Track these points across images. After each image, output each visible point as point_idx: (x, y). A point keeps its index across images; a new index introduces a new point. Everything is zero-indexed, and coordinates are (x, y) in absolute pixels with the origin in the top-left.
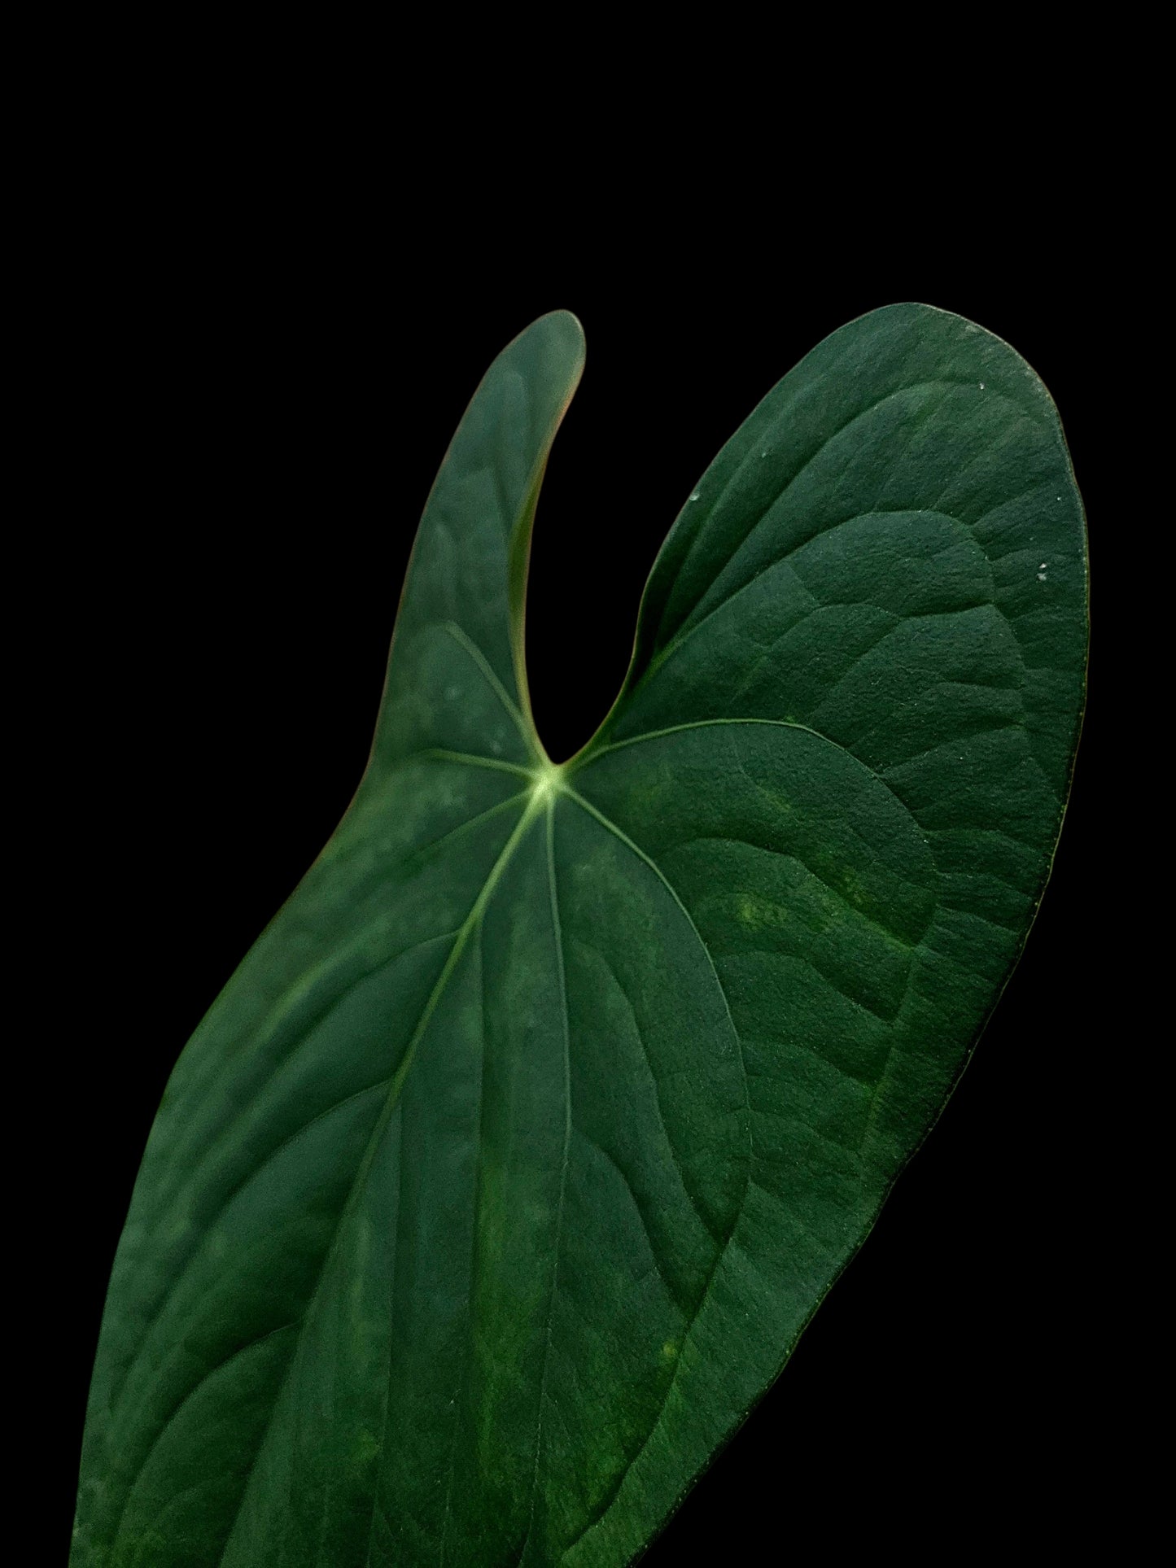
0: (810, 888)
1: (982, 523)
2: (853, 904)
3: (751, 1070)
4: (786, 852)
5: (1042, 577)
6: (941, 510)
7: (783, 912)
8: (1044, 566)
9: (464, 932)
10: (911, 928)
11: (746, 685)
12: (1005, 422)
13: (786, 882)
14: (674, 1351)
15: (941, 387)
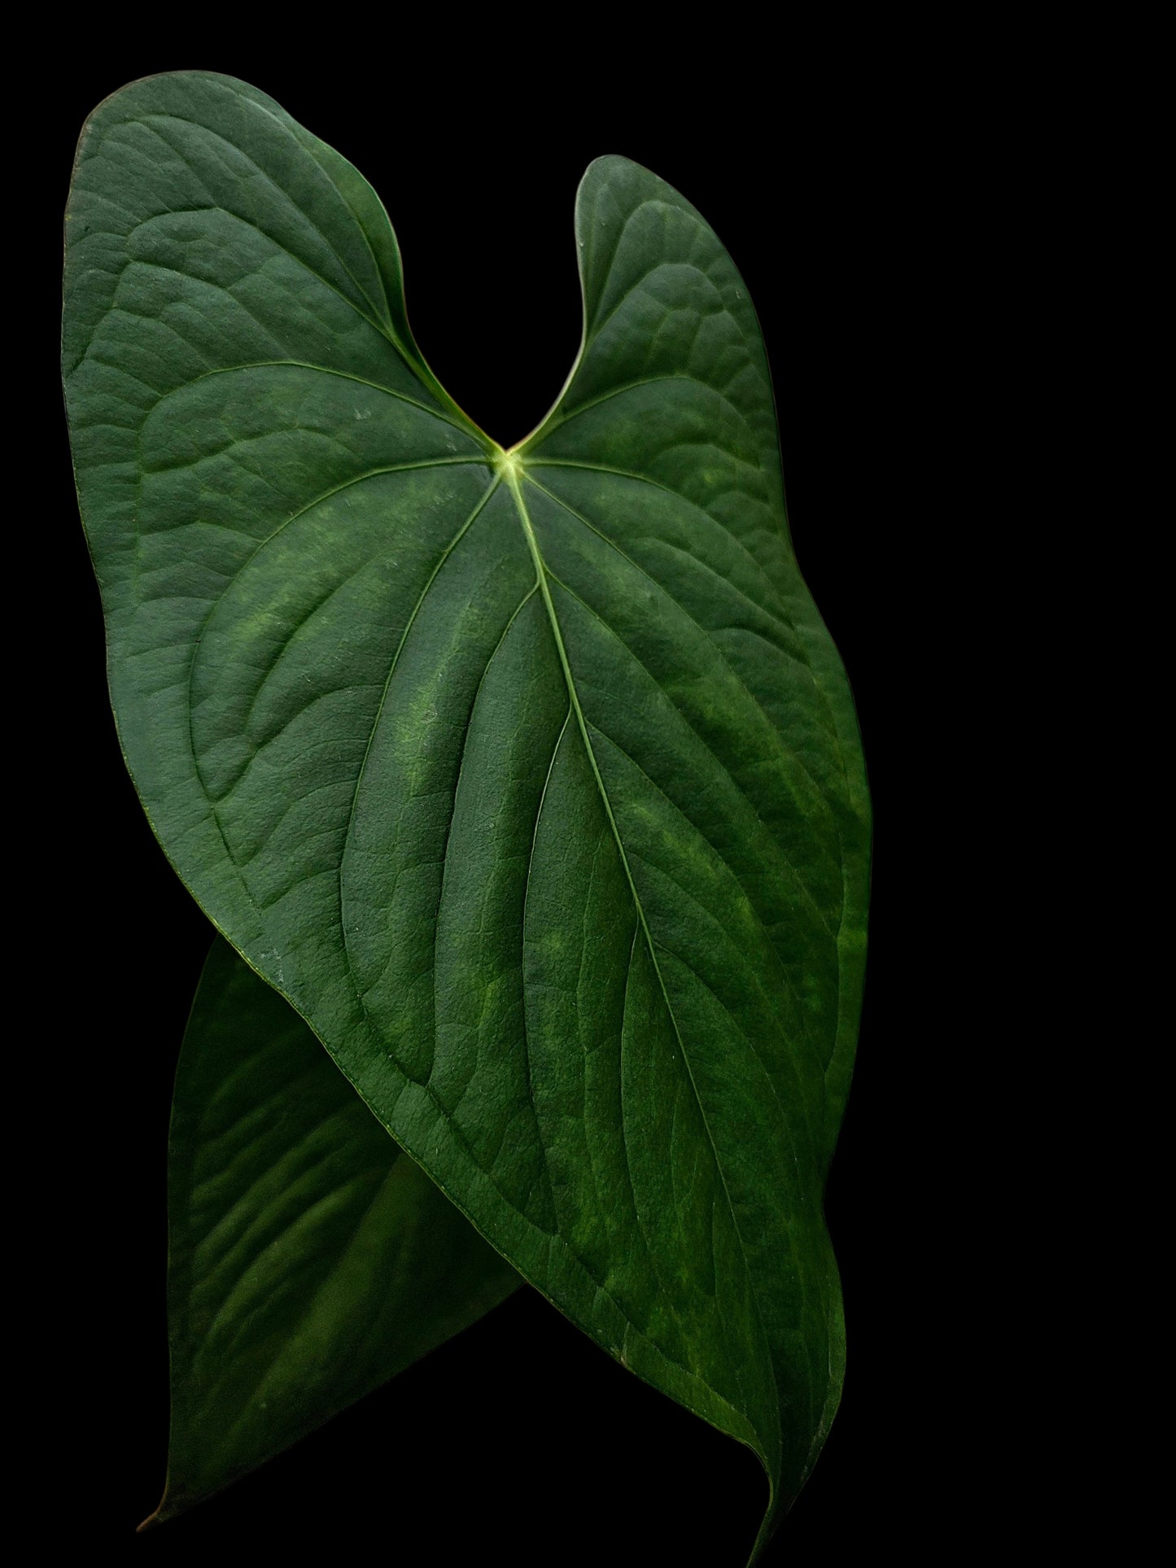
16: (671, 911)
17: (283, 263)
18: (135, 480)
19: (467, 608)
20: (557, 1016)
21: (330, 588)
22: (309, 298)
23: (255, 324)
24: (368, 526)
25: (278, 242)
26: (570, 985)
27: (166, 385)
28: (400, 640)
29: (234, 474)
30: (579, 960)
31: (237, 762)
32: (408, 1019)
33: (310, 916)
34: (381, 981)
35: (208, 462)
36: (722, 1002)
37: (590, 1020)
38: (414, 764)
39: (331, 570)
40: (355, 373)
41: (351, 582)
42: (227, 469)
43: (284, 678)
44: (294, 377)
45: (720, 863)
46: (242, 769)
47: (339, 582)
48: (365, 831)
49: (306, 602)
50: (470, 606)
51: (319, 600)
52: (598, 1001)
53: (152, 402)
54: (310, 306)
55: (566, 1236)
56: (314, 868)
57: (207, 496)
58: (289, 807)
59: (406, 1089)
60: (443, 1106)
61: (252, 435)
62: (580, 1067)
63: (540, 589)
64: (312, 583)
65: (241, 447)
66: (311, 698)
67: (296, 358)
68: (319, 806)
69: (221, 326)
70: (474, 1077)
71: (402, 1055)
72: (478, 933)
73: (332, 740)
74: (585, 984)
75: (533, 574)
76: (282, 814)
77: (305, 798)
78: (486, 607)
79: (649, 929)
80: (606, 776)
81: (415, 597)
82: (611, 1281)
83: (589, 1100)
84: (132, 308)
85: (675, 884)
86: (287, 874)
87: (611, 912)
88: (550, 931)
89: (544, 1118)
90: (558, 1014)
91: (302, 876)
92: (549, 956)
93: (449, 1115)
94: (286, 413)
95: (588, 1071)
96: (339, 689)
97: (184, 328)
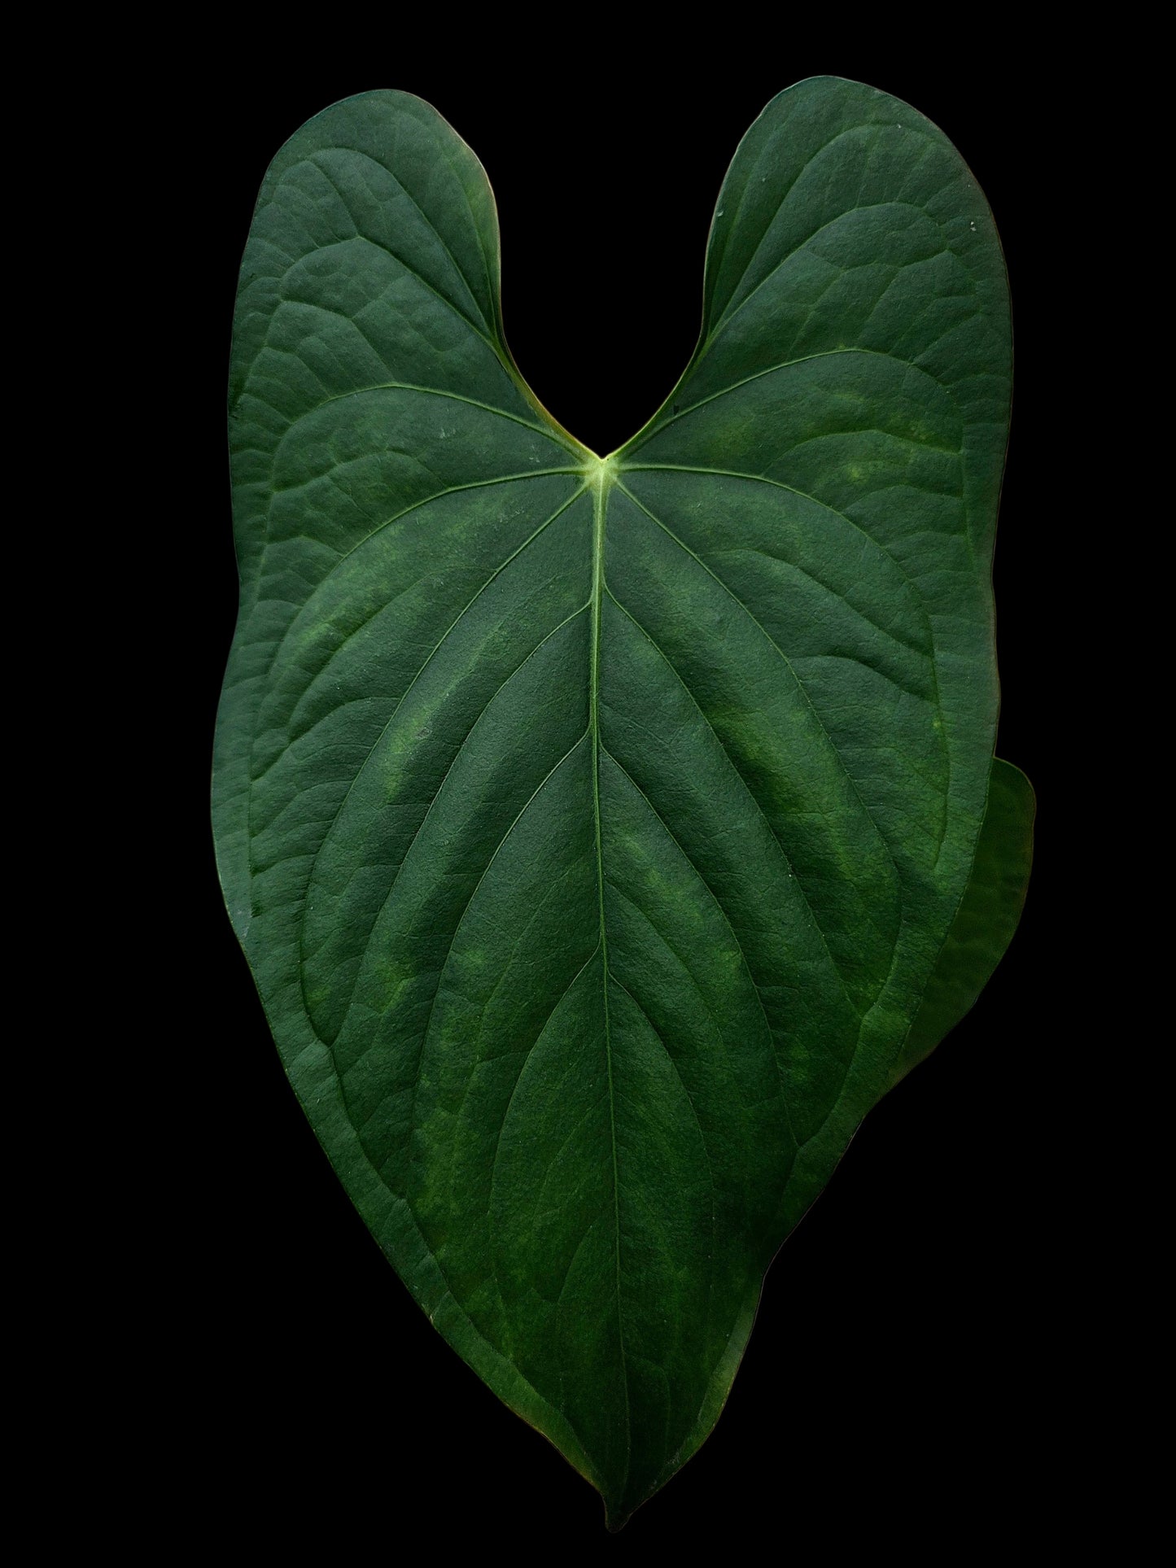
0: (890, 442)
1: (928, 205)
2: (921, 441)
3: (898, 559)
4: (868, 428)
5: (974, 229)
6: (901, 201)
7: (880, 463)
8: (972, 223)
9: (595, 597)
10: (955, 441)
11: (801, 334)
12: (924, 146)
13: (876, 445)
14: (939, 723)
15: (874, 129)
16: (637, 949)
17: (405, 285)
18: (265, 496)
19: (497, 630)
20: (458, 1023)
21: (380, 602)
22: (419, 319)
23: (369, 350)
24: (427, 546)
25: (404, 262)
26: (481, 999)
27: (293, 412)
28: (427, 657)
29: (331, 494)
30: (497, 979)
31: (273, 750)
32: (327, 992)
33: (282, 889)
34: (316, 955)
35: (314, 483)
36: (668, 1049)
37: (491, 1035)
38: (397, 775)
39: (384, 587)
40: (452, 390)
41: (398, 600)
42: (326, 489)
43: (322, 682)
44: (393, 399)
45: (717, 912)
46: (275, 757)
47: (390, 599)
48: (343, 828)
49: (358, 616)
50: (500, 628)
51: (368, 615)
52: (506, 1020)
53: (283, 428)
54: (419, 327)
55: (411, 1203)
56: (299, 850)
57: (310, 513)
58: (295, 795)
59: (312, 1045)
60: (339, 1066)
61: (348, 458)
62: (467, 1073)
63: (590, 608)
64: (366, 598)
65: (340, 468)
66: (337, 703)
67: (398, 380)
68: (316, 799)
69: (339, 356)
70: (367, 1052)
71: (316, 1018)
72: (404, 935)
73: (342, 744)
74: (496, 1002)
75: (586, 593)
76: (289, 800)
77: (308, 790)
78: (518, 629)
79: (608, 960)
80: (606, 806)
81: (454, 615)
82: (442, 1252)
83: (467, 1102)
84: (276, 345)
85: (649, 924)
86: (276, 852)
87: (555, 940)
88: (475, 947)
89: (420, 1104)
90: (460, 1021)
91: (287, 854)
92: (467, 968)
93: (340, 1076)
94: (379, 436)
95: (474, 1077)
96: (361, 698)
97: (311, 360)
